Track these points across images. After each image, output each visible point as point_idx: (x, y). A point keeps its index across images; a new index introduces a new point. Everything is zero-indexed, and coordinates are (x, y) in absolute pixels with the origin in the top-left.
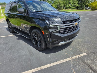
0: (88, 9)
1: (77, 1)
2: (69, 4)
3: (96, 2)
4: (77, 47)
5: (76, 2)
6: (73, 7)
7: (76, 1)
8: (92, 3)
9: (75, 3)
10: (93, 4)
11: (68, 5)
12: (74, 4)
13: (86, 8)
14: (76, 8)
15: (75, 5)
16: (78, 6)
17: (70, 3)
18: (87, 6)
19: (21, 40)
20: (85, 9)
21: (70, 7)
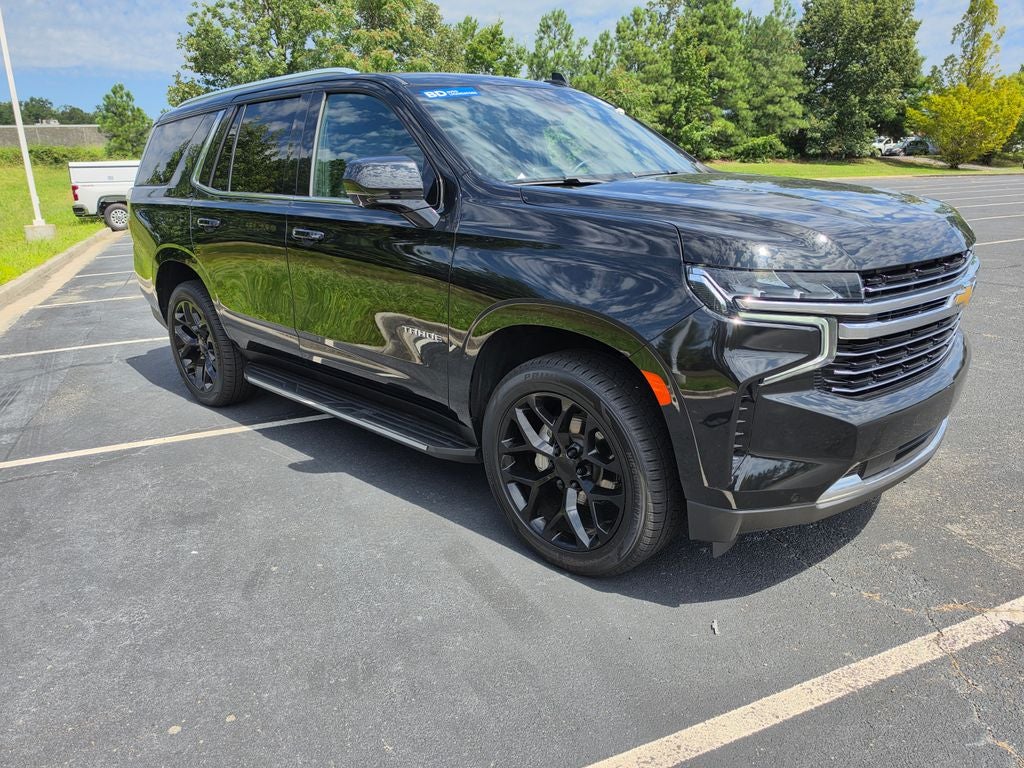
0: (908, 151)
1: (796, 80)
2: (715, 110)
3: (983, 88)
4: (956, 529)
5: (786, 86)
6: (760, 141)
7: (783, 78)
8: (941, 92)
9: (771, 101)
10: (959, 107)
11: (710, 119)
12: (771, 109)
13: (882, 145)
14: (783, 148)
15: (775, 116)
16: (804, 124)
17: (721, 97)
18: (894, 130)
19: (344, 476)
20: (873, 155)
21: (722, 141)
